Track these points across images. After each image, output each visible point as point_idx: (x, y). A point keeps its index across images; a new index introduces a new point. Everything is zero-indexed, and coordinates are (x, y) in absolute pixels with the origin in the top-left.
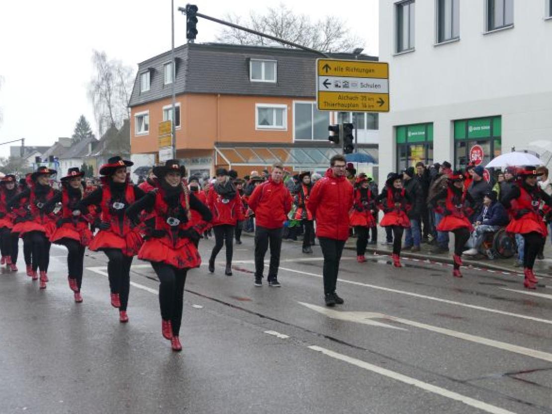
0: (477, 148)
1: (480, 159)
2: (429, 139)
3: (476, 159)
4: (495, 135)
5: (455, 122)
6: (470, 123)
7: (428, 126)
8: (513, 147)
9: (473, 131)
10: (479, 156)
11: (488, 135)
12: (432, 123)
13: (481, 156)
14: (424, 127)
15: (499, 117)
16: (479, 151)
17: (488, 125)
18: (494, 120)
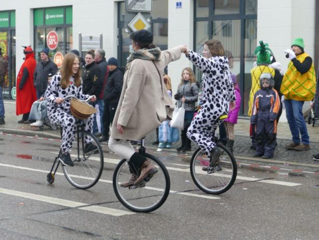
0: (53, 34)
1: (56, 43)
2: (12, 25)
3: (52, 44)
4: (67, 22)
5: (35, 11)
6: (47, 11)
7: (11, 13)
8: (80, 33)
9: (50, 19)
10: (54, 40)
11: (62, 22)
12: (14, 11)
13: (56, 41)
14: (7, 14)
15: (71, 7)
16: (54, 36)
17: (61, 14)
18: (67, 9)
